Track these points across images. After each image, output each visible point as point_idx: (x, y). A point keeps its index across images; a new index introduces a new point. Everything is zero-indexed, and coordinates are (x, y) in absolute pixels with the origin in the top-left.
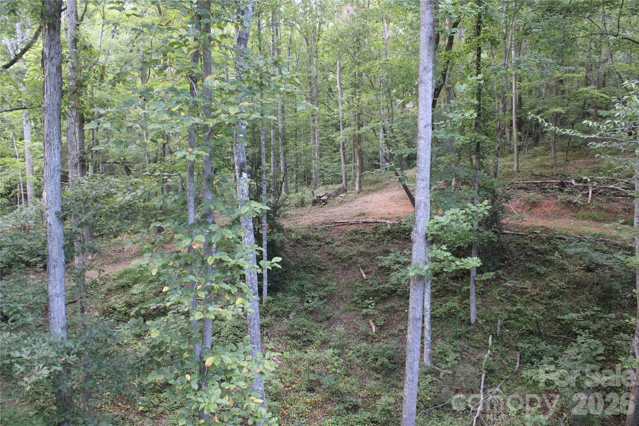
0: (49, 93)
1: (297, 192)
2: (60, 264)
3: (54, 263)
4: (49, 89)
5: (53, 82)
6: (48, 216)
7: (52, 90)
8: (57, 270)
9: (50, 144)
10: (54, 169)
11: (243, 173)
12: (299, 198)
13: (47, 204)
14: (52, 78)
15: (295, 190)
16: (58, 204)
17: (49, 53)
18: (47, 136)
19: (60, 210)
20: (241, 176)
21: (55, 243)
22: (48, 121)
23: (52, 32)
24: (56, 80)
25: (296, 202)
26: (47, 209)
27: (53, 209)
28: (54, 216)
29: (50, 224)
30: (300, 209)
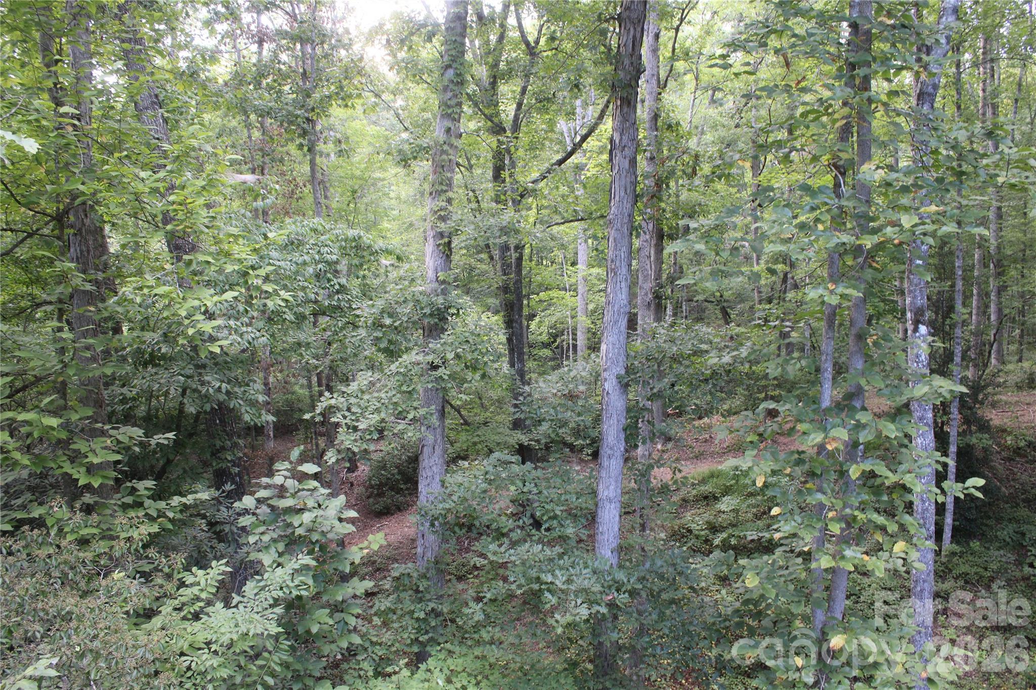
0: (617, 198)
1: (1020, 360)
2: (618, 454)
3: (609, 452)
4: (617, 193)
5: (623, 182)
6: (606, 380)
7: (623, 194)
8: (613, 462)
9: (615, 274)
10: (619, 311)
11: (920, 326)
12: (1025, 372)
13: (606, 362)
14: (623, 176)
15: (1016, 358)
16: (621, 364)
17: (621, 140)
18: (612, 261)
19: (623, 372)
20: (916, 330)
21: (613, 421)
22: (615, 239)
23: (625, 109)
24: (628, 179)
25: (1019, 380)
26: (605, 370)
27: (614, 371)
28: (614, 381)
29: (608, 393)
30: (1025, 393)
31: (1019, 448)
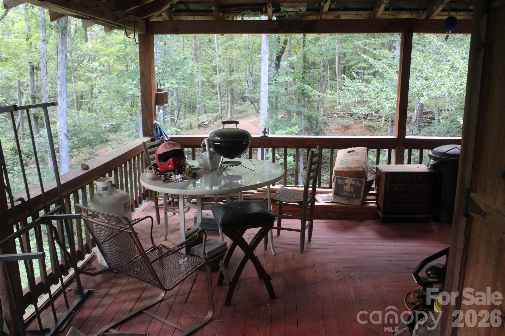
0: (61, 69)
1: (185, 118)
2: (67, 161)
3: (64, 161)
4: (61, 67)
5: (63, 64)
6: (60, 135)
7: (63, 68)
8: (65, 164)
9: (62, 97)
10: (64, 110)
11: (160, 110)
12: (189, 123)
13: (60, 129)
14: (63, 61)
16: (65, 129)
17: (62, 48)
18: (60, 92)
19: (66, 132)
20: (159, 111)
21: (64, 150)
22: (61, 84)
23: (63, 37)
24: (65, 63)
25: (187, 126)
26: (60, 132)
27: (63, 132)
28: (64, 136)
29: (62, 140)
30: (189, 131)
31: (189, 152)
